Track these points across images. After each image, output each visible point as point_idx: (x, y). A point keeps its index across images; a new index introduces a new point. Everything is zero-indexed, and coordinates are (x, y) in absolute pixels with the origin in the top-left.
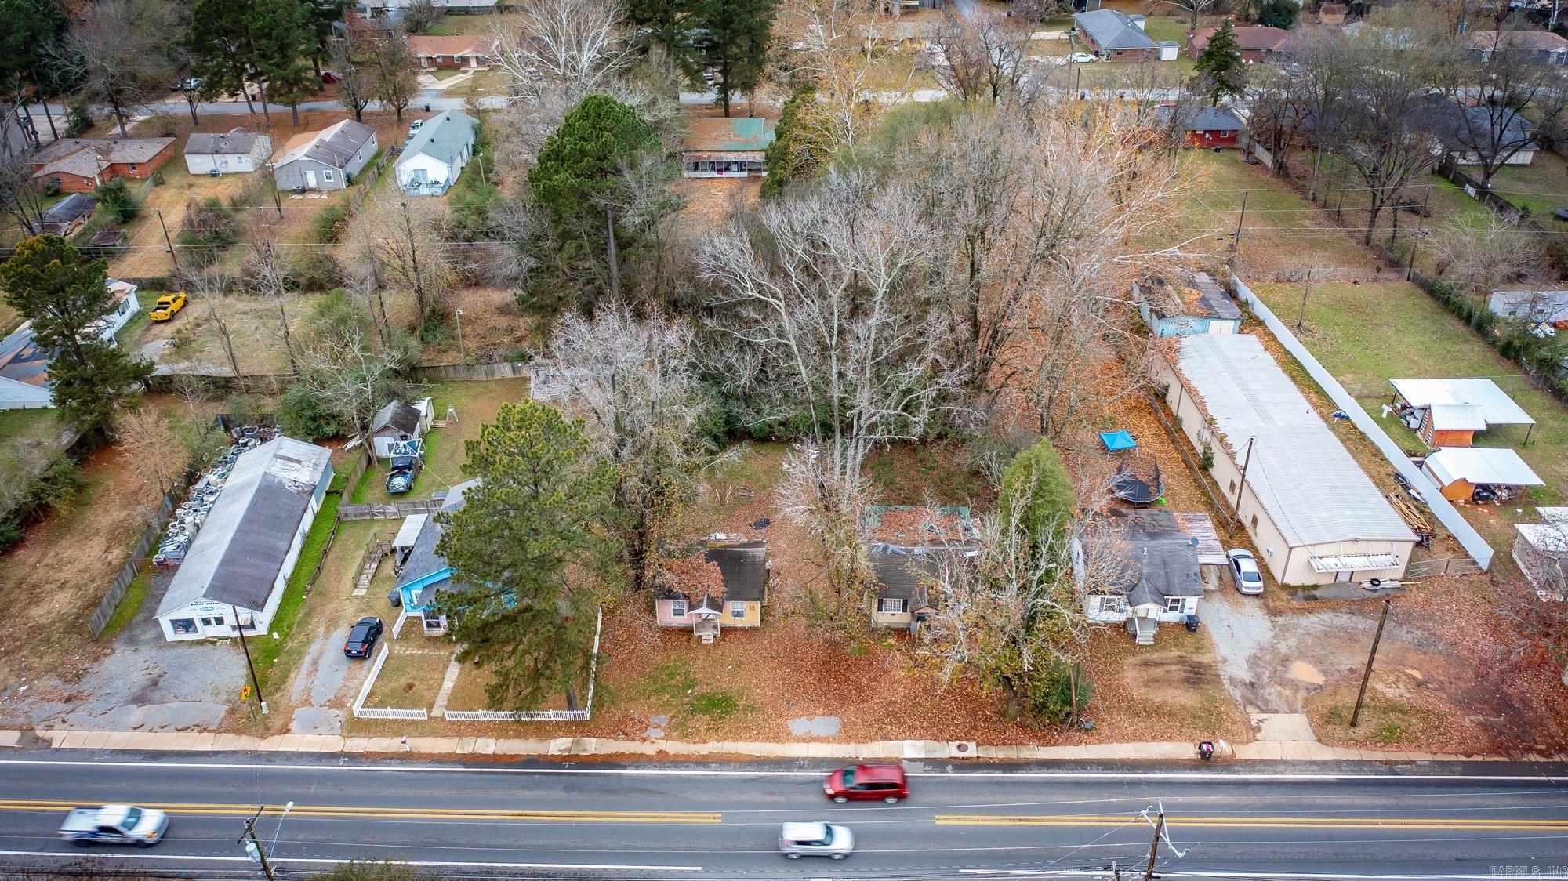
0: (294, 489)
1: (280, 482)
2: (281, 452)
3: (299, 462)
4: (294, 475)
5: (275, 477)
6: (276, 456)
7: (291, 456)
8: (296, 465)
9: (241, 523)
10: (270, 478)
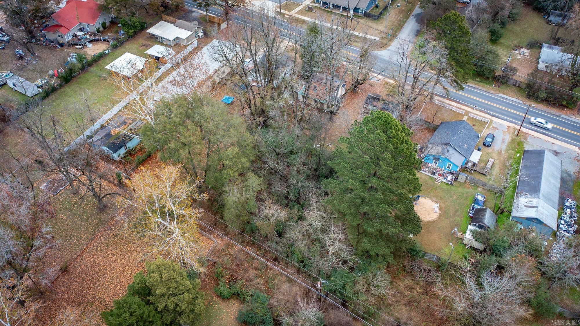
0: (524, 193)
1: (531, 195)
2: (535, 209)
3: (526, 206)
4: (526, 200)
5: (534, 197)
6: (537, 207)
7: (530, 209)
8: (526, 204)
9: (541, 175)
10: (536, 196)
